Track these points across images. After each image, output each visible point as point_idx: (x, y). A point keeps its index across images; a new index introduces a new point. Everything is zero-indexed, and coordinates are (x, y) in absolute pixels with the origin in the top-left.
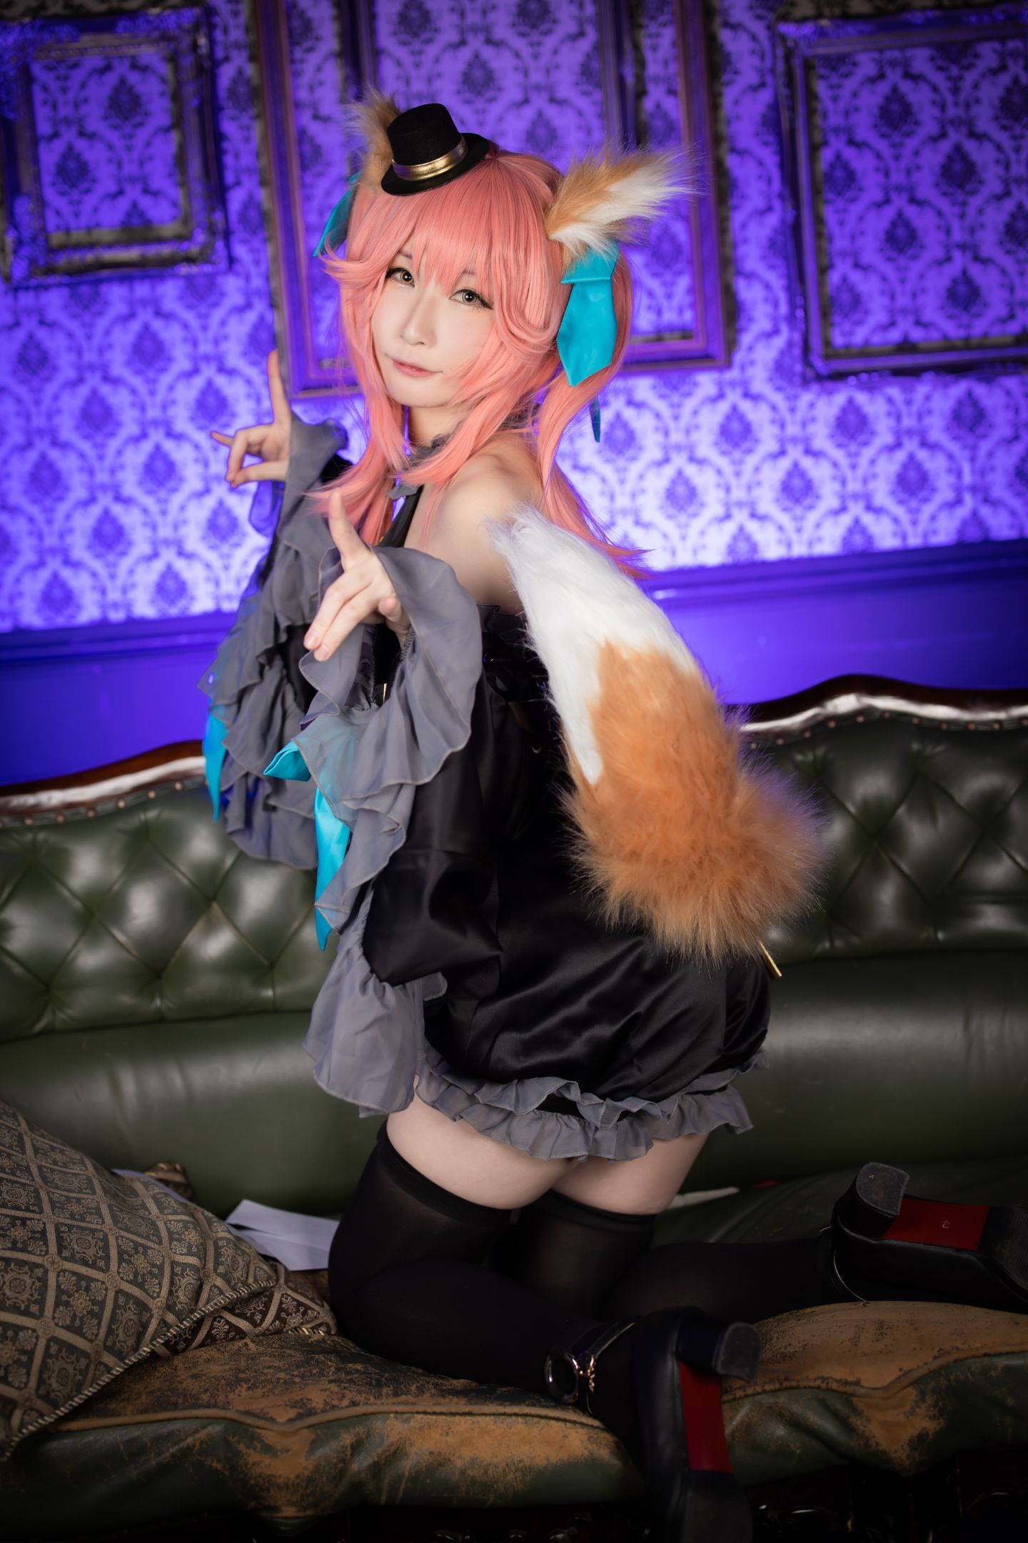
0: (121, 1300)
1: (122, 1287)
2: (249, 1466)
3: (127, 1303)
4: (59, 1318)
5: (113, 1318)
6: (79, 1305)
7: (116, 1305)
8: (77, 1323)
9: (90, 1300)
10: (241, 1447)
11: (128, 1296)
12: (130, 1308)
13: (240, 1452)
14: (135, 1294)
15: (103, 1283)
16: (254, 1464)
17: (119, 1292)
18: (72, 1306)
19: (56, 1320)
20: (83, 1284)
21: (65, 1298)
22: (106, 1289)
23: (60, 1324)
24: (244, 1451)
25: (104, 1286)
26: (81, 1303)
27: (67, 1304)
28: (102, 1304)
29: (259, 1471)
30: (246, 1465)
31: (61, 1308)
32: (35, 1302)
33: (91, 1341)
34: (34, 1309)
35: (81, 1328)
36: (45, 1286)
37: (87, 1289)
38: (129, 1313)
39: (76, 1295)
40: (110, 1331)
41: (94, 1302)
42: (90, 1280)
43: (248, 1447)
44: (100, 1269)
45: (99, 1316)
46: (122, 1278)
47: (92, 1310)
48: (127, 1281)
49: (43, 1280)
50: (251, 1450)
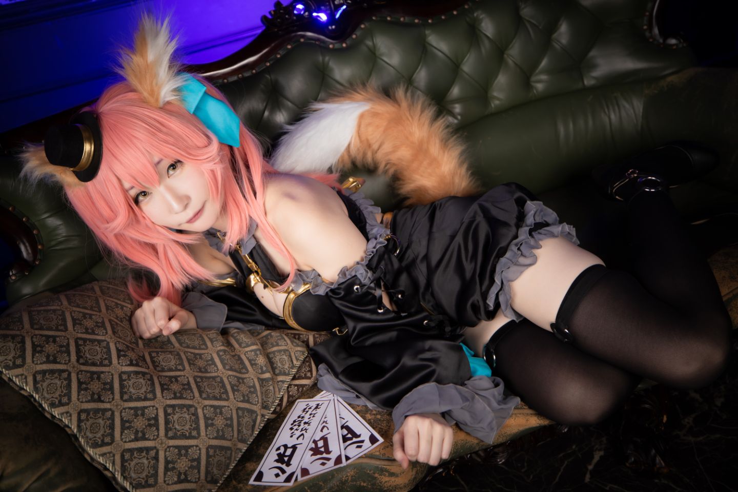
0: (240, 413)
1: (239, 406)
2: (383, 483)
3: (243, 413)
4: (210, 434)
5: (239, 424)
6: (219, 423)
7: (238, 417)
8: (221, 433)
9: (224, 419)
10: (376, 475)
11: (243, 409)
12: (246, 416)
13: (376, 478)
14: (246, 407)
15: (228, 407)
16: (386, 482)
17: (238, 409)
18: (215, 425)
19: (208, 436)
20: (218, 411)
21: (210, 422)
22: (231, 410)
23: (211, 437)
24: (378, 477)
25: (229, 408)
26: (219, 422)
27: (212, 425)
28: (231, 419)
29: (389, 484)
30: (381, 483)
31: (209, 428)
32: (194, 429)
33: (230, 440)
34: (194, 433)
35: (223, 435)
36: (197, 418)
37: (221, 413)
38: (246, 418)
39: (216, 418)
40: (239, 431)
41: (226, 419)
42: (221, 407)
43: (381, 475)
44: (225, 400)
45: (231, 426)
46: (237, 401)
47: (227, 423)
48: (240, 401)
49: (195, 414)
50: (383, 476)
